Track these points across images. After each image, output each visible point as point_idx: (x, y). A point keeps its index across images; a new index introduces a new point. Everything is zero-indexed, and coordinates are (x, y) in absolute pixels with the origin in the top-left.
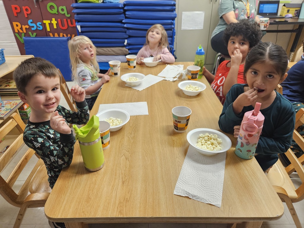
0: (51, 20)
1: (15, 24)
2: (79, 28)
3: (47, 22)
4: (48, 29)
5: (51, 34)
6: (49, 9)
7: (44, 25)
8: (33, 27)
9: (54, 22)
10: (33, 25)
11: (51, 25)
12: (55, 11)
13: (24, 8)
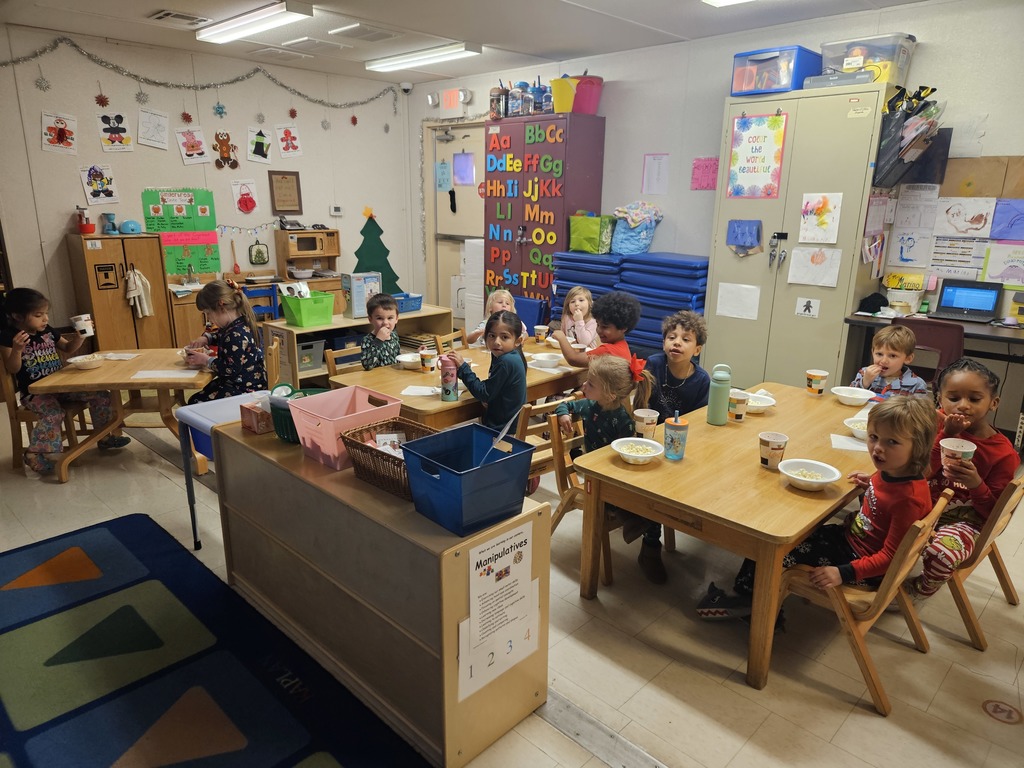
0: (530, 273)
1: (489, 272)
2: (554, 287)
3: (525, 275)
4: (524, 286)
5: (526, 293)
6: (531, 257)
7: (520, 278)
8: (508, 279)
9: (534, 276)
10: (509, 276)
11: (529, 279)
12: (537, 261)
13: (504, 253)
